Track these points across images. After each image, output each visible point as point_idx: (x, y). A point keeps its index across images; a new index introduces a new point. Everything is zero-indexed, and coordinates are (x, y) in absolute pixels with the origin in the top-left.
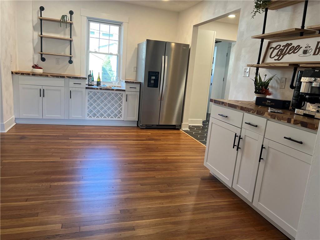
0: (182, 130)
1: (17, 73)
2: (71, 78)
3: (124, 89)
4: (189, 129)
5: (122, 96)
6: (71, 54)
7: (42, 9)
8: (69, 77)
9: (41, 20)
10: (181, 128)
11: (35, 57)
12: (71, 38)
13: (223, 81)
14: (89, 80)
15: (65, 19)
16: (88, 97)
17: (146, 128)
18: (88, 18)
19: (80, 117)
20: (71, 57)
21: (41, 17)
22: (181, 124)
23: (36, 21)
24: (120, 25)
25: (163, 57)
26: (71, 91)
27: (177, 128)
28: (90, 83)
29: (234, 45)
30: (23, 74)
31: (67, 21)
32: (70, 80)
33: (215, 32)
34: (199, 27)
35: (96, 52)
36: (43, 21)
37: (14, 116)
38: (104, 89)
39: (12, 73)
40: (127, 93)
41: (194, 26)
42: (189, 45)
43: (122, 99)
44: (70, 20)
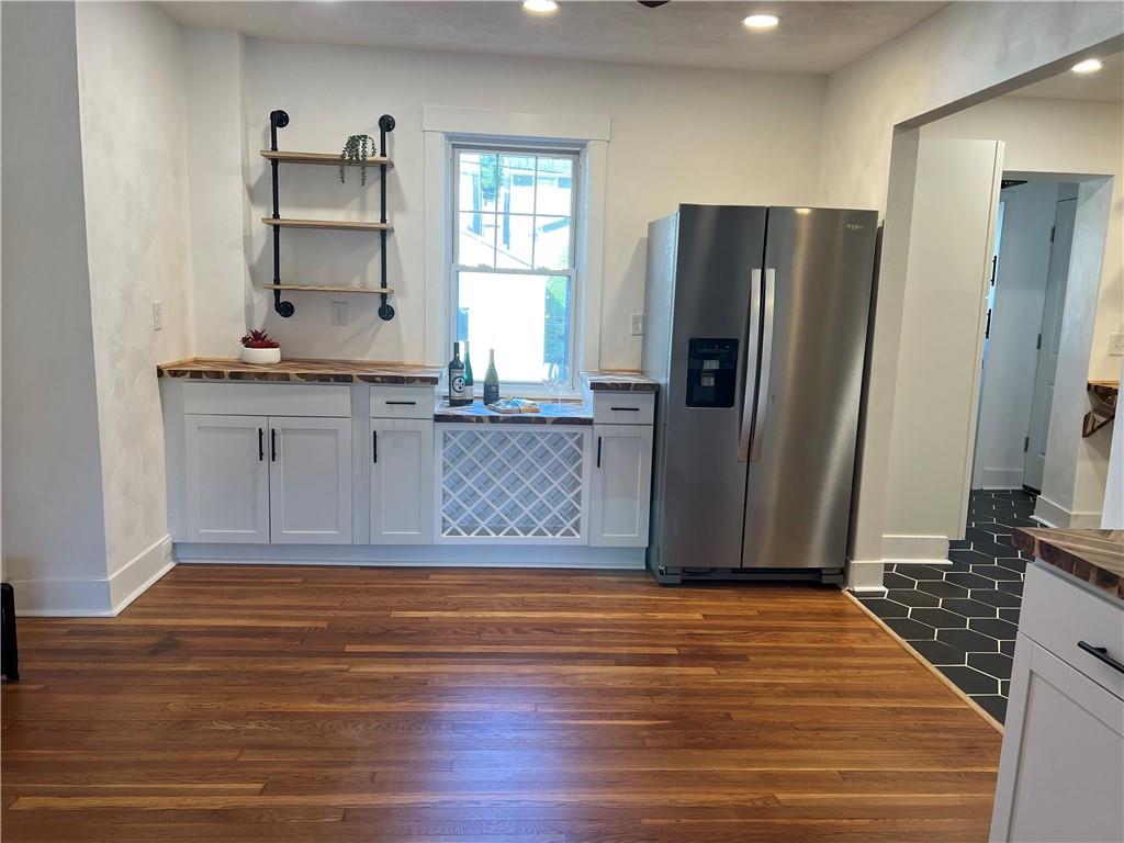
0: (853, 593)
1: (175, 374)
2: (377, 382)
3: (589, 415)
4: (883, 589)
5: (579, 443)
6: (384, 285)
7: (279, 119)
8: (371, 379)
9: (275, 162)
10: (845, 582)
11: (255, 301)
12: (383, 220)
13: (1039, 347)
14: (451, 384)
15: (361, 149)
16: (444, 455)
17: (685, 583)
18: (450, 137)
19: (410, 534)
20: (384, 297)
21: (274, 154)
22: (847, 563)
23: (260, 166)
24: (578, 153)
25: (757, 274)
26: (375, 433)
27: (825, 580)
28: (457, 396)
29: (1090, 194)
30: (196, 375)
31: (368, 159)
32: (374, 388)
33: (1002, 144)
34: (921, 127)
35: (483, 269)
36: (281, 166)
37: (168, 535)
38: (506, 421)
39: (160, 372)
40: (599, 430)
41: (895, 126)
42: (877, 212)
43: (579, 456)
44: (379, 152)
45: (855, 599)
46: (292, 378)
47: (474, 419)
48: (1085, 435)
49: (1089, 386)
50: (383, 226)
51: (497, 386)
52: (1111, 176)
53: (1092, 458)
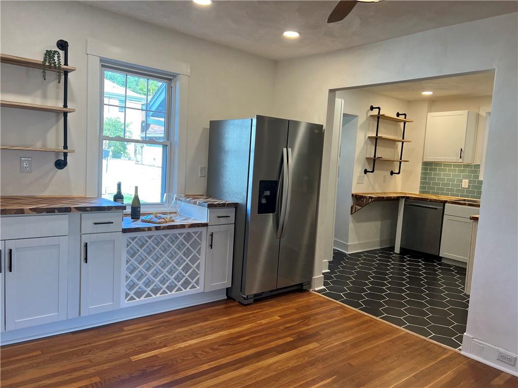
0: (315, 291)
2: (87, 211)
3: (205, 221)
4: (324, 287)
5: (200, 237)
6: (65, 147)
10: (310, 287)
12: (65, 106)
16: (127, 253)
17: (257, 301)
19: (108, 305)
20: (65, 154)
22: (311, 279)
24: (170, 80)
25: (285, 150)
26: (86, 244)
27: (304, 288)
33: (343, 101)
34: (336, 92)
35: (118, 139)
41: (329, 91)
42: (323, 125)
43: (199, 244)
44: (62, 62)
45: (320, 294)
46: (25, 211)
47: (147, 229)
48: (351, 214)
49: (353, 195)
50: (65, 109)
51: (140, 207)
52: (357, 116)
53: (353, 222)
